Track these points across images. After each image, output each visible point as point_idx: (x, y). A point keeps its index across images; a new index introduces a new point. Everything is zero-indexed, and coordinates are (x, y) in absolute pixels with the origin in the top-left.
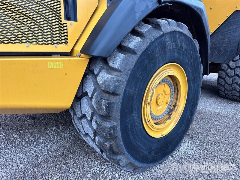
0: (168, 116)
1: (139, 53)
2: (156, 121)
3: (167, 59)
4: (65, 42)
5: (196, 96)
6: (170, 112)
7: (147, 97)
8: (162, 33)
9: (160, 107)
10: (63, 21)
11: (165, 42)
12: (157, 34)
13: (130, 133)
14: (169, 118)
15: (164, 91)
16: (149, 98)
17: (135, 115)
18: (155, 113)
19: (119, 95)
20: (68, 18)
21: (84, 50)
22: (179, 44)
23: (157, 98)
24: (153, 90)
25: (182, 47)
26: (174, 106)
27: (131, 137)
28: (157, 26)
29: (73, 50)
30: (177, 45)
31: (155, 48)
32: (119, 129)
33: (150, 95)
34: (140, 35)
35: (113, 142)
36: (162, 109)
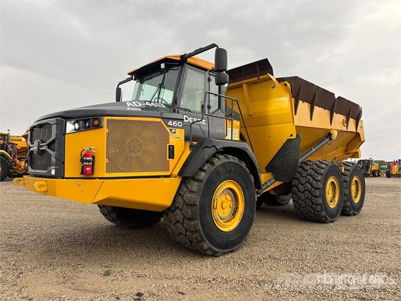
0: (233, 216)
1: (204, 181)
2: (225, 221)
3: (223, 180)
4: (168, 170)
5: (252, 199)
6: (234, 213)
7: (214, 204)
8: (215, 167)
9: (225, 211)
10: (168, 159)
11: (218, 171)
12: (213, 168)
13: (207, 228)
14: (234, 217)
15: (226, 199)
16: (215, 205)
17: (208, 216)
18: (222, 215)
19: (197, 205)
20: (169, 158)
21: (180, 174)
22: (229, 168)
23: (222, 204)
24: (217, 200)
25: (231, 170)
26: (237, 209)
27: (208, 230)
28: (213, 164)
29: (171, 174)
30: (227, 170)
31: (213, 176)
32: (200, 225)
33: (216, 203)
34: (204, 171)
35: (197, 234)
36: (228, 212)
